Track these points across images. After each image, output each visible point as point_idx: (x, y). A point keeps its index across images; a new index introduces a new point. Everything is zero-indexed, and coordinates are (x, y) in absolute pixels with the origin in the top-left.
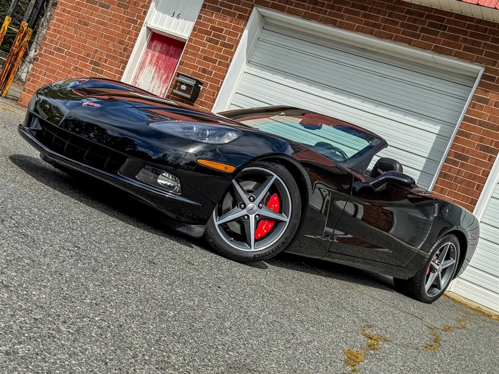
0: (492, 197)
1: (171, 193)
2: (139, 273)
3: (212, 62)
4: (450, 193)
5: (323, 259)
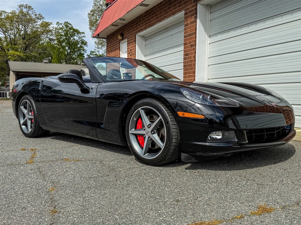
0: (209, 65)
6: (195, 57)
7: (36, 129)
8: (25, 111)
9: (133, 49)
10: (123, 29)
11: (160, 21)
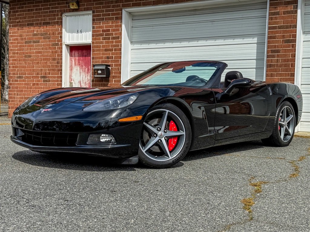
0: (302, 68)
1: (111, 145)
2: (107, 202)
3: (110, 51)
4: (277, 74)
5: (215, 145)
6: (294, 56)
9: (113, 30)
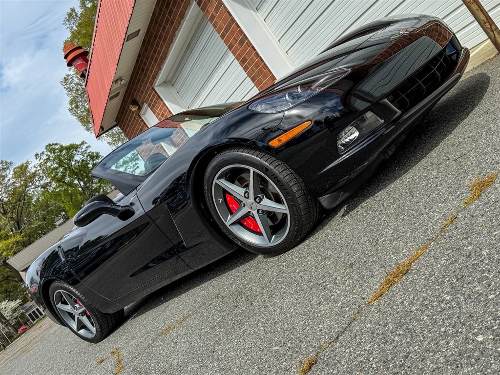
0: (287, 52)
6: (257, 55)
7: (100, 321)
8: (68, 308)
9: (165, 111)
10: (130, 93)
11: (171, 41)
